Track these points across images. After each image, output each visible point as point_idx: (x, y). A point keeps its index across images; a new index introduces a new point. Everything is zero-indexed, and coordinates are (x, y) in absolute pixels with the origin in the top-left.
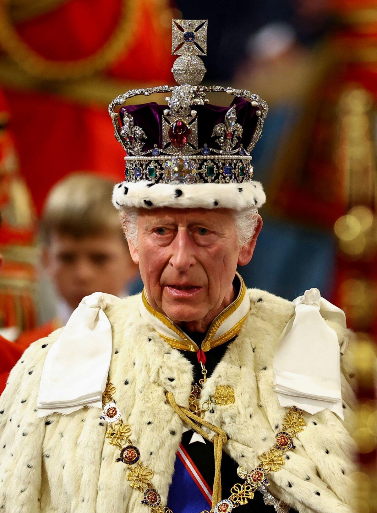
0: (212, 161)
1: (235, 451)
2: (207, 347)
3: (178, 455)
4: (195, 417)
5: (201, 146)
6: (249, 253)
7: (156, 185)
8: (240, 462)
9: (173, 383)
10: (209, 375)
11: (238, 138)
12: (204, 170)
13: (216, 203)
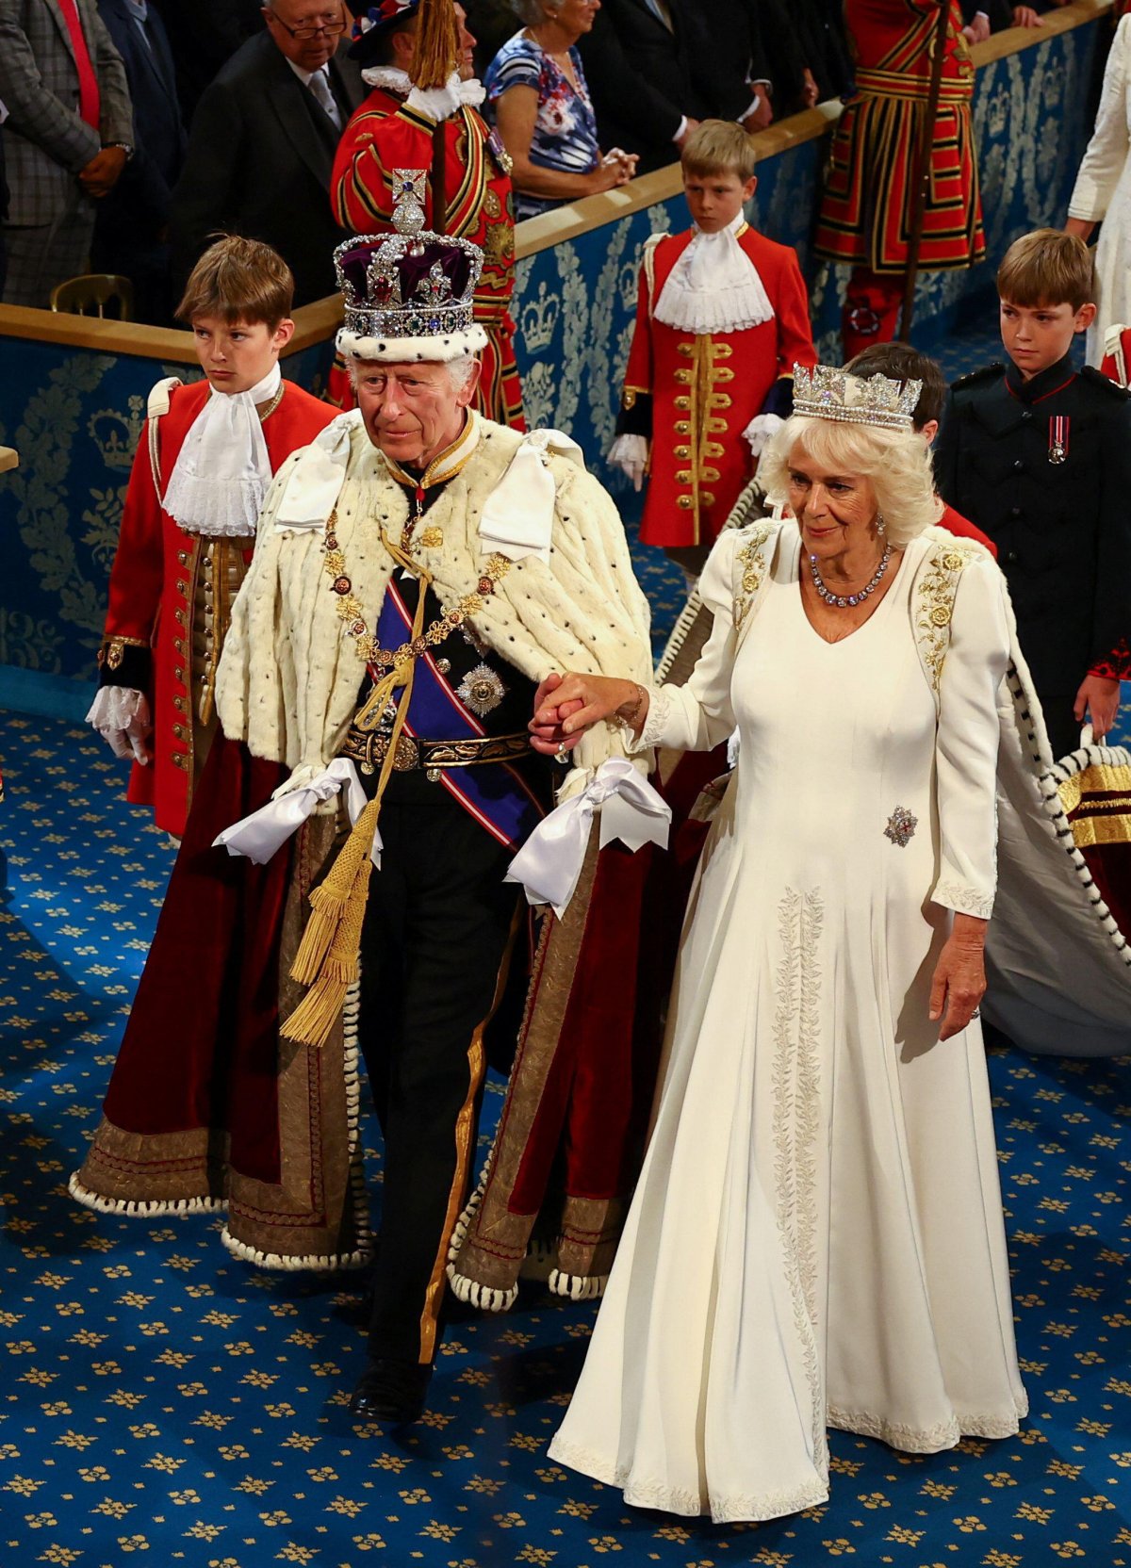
0: (418, 314)
1: (440, 591)
2: (425, 485)
3: (388, 590)
4: (406, 556)
5: (405, 300)
6: (469, 394)
7: (364, 338)
8: (445, 601)
9: (386, 521)
10: (423, 514)
11: (447, 290)
12: (408, 325)
13: (419, 356)
